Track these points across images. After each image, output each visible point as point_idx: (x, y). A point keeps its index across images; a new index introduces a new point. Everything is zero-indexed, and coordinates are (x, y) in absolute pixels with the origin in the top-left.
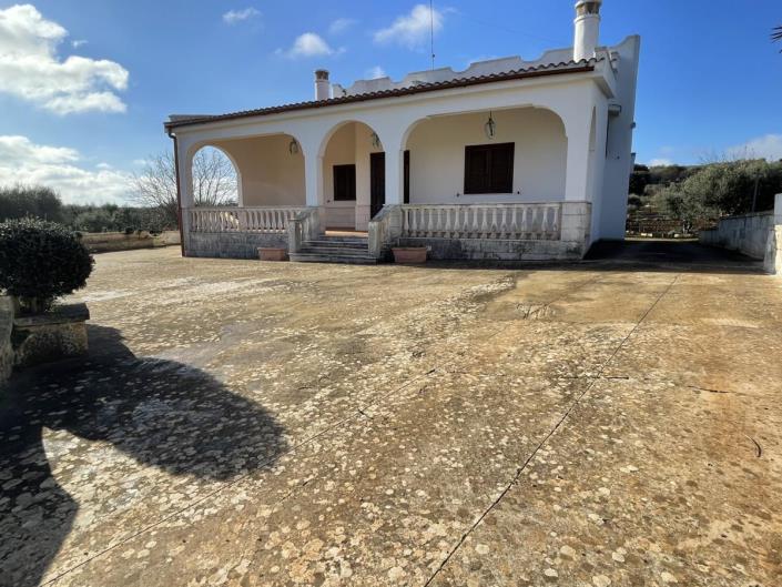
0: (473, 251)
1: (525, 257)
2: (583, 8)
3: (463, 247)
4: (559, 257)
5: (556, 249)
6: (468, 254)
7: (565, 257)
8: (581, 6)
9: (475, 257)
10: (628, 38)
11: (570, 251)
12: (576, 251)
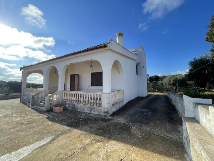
0: (78, 108)
1: (92, 112)
2: (118, 35)
3: (76, 106)
4: (102, 114)
5: (101, 111)
6: (77, 109)
7: (103, 114)
8: (117, 35)
9: (79, 111)
10: (140, 47)
11: (105, 112)
12: (107, 112)
